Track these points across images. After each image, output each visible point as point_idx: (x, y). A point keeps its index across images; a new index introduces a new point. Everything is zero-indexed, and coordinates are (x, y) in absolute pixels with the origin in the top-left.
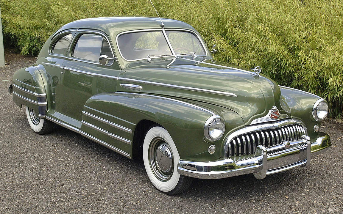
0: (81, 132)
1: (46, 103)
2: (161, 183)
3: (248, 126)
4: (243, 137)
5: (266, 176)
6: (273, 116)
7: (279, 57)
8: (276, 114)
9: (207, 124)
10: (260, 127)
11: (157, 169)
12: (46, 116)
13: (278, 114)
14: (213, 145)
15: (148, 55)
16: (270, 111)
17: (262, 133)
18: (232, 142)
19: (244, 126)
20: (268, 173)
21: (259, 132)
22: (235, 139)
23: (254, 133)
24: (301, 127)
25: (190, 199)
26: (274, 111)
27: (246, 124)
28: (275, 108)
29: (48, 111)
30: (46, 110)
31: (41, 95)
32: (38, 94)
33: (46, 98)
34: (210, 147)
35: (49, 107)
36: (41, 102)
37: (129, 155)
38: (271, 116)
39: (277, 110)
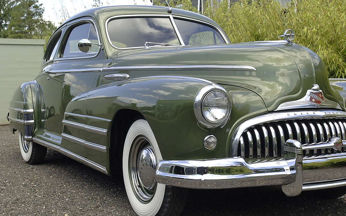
0: (61, 149)
1: (33, 121)
2: (143, 206)
3: (272, 112)
5: (302, 191)
6: (314, 100)
7: (331, 68)
8: (319, 96)
10: (292, 115)
11: (140, 186)
12: (32, 138)
13: (322, 98)
14: (212, 135)
15: (147, 43)
16: (309, 92)
17: (296, 125)
18: (244, 135)
19: (266, 111)
20: (304, 188)
21: (291, 122)
22: (251, 129)
23: (282, 123)
26: (315, 92)
27: (270, 109)
28: (316, 87)
29: (35, 131)
30: (33, 130)
31: (28, 111)
32: (24, 111)
33: (33, 114)
34: (208, 138)
35: (36, 126)
36: (28, 119)
37: (105, 169)
38: (311, 99)
39: (321, 91)
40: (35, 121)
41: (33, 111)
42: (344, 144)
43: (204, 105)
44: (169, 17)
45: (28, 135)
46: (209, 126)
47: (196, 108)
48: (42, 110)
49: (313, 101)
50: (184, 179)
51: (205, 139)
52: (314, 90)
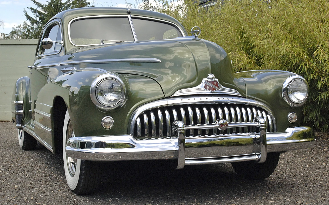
0: (34, 134)
1: (22, 111)
4: (159, 113)
5: (185, 165)
6: (208, 87)
8: (214, 84)
9: (94, 84)
10: (185, 101)
12: (22, 126)
13: (217, 85)
14: (110, 117)
15: (102, 40)
16: (204, 80)
17: (190, 109)
18: (141, 116)
19: (163, 97)
20: (187, 162)
21: (185, 107)
22: (147, 112)
23: (177, 107)
24: (264, 113)
25: (99, 199)
26: (211, 80)
27: (167, 95)
28: (211, 76)
29: (25, 119)
30: (23, 119)
31: (19, 102)
32: (16, 102)
33: (23, 105)
34: (105, 119)
35: (25, 116)
36: (19, 110)
37: (51, 149)
38: (205, 87)
39: (217, 79)
40: (24, 111)
41: (23, 102)
42: (229, 125)
43: (100, 91)
44: (127, 17)
45: (19, 124)
46: (106, 109)
47: (92, 94)
48: (30, 101)
49: (207, 89)
50: (84, 152)
51: (103, 120)
52: (209, 78)
